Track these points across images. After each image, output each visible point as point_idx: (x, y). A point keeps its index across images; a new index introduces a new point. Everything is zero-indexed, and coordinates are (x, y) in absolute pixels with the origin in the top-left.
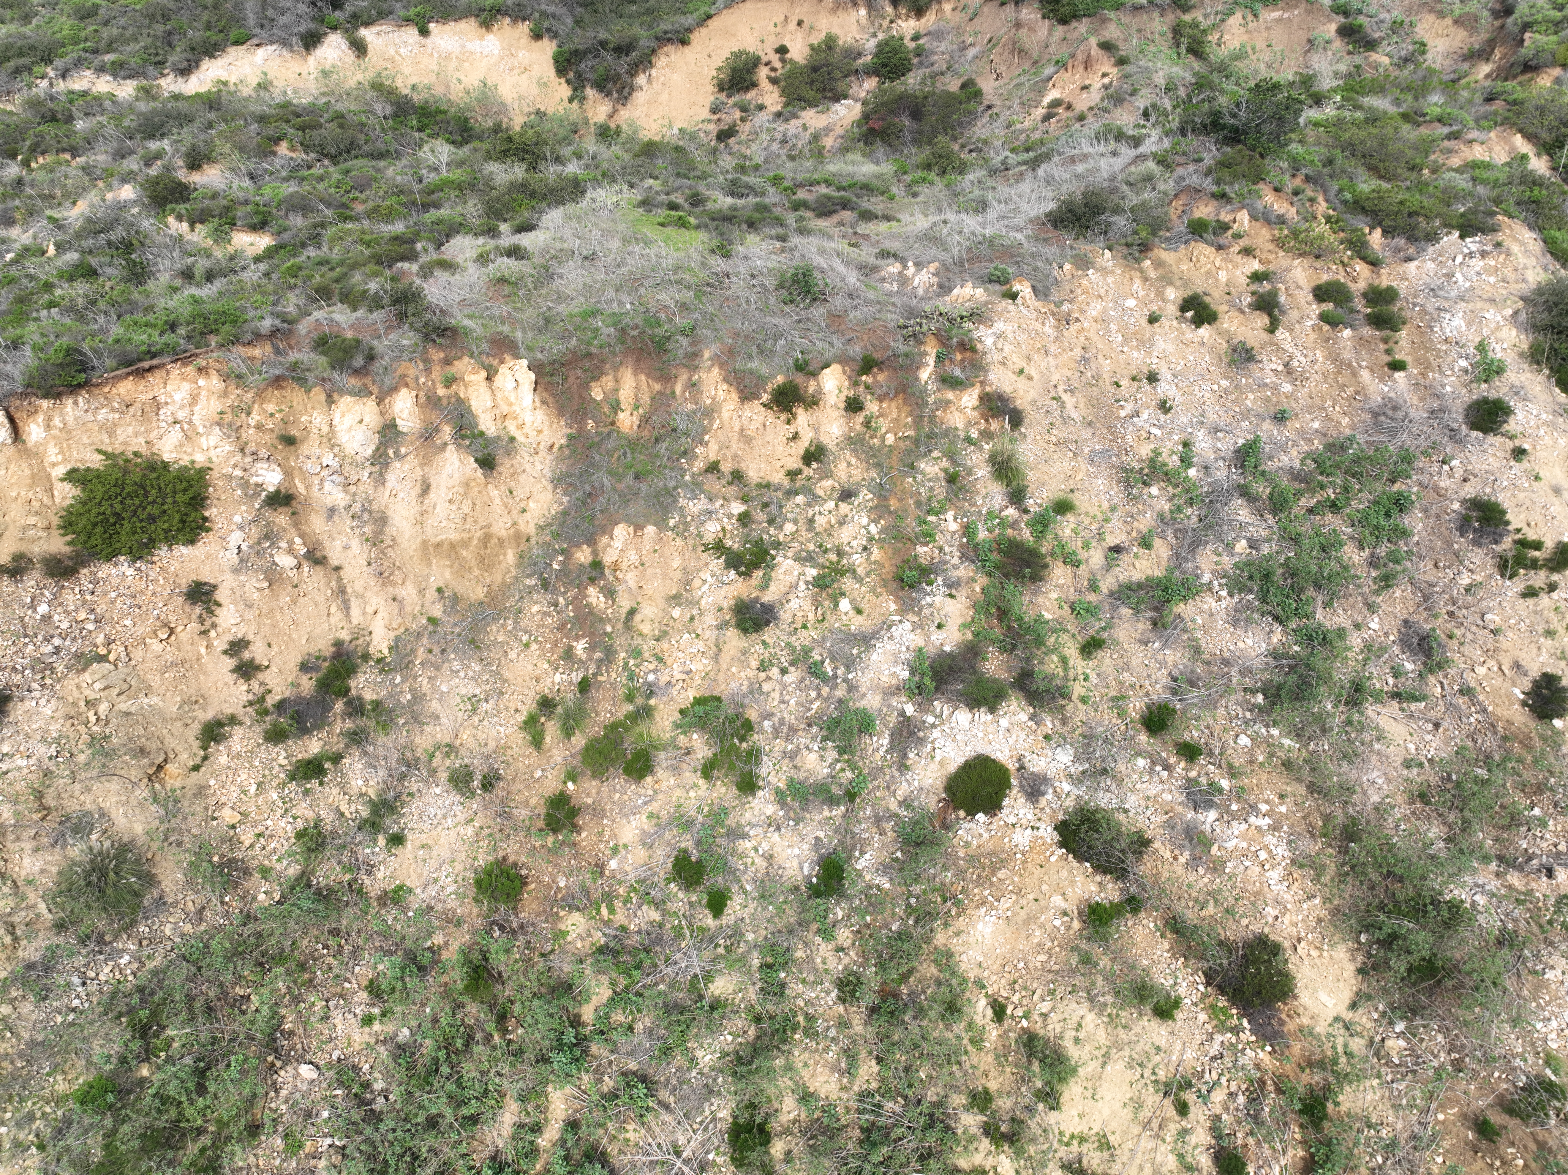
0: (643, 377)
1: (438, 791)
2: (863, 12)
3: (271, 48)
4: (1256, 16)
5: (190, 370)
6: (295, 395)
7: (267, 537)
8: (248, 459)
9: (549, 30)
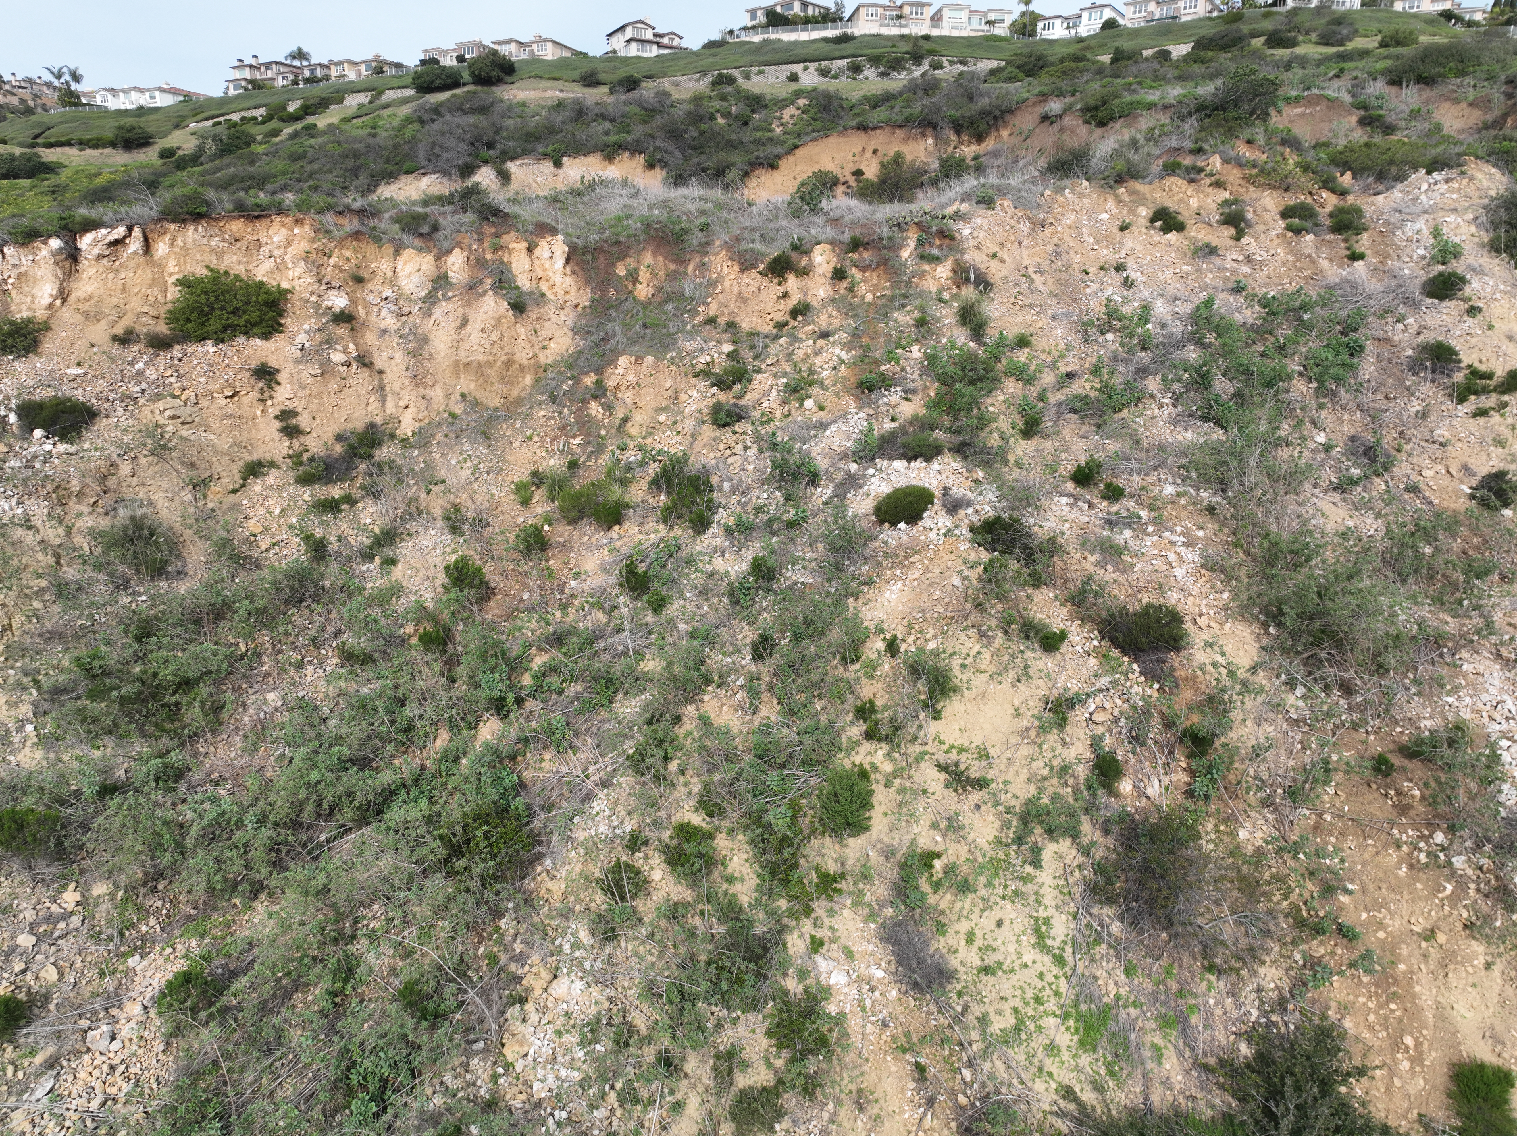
0: (661, 258)
1: (433, 532)
2: (930, 141)
3: (434, 176)
4: (1279, 112)
5: (289, 220)
6: (370, 249)
7: (327, 342)
8: (324, 287)
9: (660, 161)
